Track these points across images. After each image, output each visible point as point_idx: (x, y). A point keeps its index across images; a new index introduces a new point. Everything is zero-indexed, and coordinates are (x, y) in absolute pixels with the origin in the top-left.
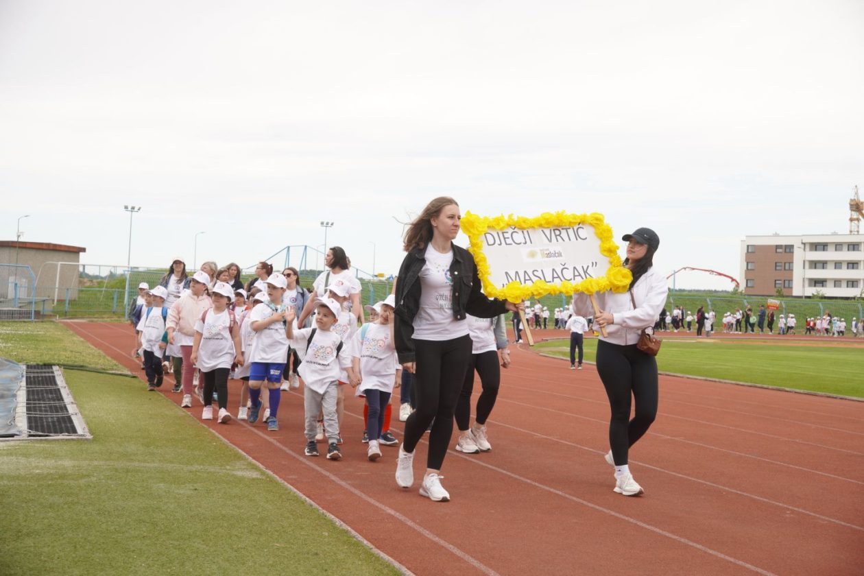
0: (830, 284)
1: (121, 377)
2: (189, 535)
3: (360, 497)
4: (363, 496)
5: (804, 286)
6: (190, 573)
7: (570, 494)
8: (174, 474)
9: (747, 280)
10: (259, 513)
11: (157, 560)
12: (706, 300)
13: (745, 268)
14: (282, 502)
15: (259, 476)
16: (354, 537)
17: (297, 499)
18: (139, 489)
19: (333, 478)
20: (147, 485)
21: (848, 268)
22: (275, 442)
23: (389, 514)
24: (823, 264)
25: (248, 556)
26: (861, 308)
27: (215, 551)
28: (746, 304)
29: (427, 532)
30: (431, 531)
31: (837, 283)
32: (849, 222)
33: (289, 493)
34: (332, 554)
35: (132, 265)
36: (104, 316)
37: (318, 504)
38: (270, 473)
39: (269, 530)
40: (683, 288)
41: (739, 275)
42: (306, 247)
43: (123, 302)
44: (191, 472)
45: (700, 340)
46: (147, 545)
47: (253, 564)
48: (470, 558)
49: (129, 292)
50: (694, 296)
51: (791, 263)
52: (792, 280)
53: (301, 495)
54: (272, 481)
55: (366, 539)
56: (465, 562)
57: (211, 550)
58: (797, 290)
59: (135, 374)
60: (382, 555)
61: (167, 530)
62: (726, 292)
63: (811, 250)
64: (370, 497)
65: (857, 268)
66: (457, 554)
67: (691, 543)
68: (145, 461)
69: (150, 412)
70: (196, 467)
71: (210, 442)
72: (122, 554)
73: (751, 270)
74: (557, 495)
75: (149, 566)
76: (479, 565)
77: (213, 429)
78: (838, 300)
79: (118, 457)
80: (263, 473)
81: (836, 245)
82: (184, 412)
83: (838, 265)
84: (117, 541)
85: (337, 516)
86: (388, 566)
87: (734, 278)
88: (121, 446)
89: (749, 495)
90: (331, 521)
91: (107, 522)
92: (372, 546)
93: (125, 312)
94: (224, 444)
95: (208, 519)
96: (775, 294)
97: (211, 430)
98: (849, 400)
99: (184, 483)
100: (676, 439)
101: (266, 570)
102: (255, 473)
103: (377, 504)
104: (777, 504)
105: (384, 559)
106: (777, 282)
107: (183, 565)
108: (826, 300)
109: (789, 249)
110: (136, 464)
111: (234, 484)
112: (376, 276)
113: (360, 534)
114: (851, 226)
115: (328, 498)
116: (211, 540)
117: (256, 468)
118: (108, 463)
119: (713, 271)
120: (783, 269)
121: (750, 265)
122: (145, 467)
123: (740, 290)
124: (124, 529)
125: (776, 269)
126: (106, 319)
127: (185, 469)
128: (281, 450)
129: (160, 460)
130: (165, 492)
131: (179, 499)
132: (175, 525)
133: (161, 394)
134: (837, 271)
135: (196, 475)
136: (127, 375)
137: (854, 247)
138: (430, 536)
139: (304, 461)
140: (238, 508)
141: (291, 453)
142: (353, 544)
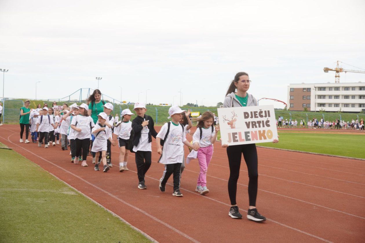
0: (327, 106)
1: (4, 149)
2: (45, 221)
3: (123, 203)
4: (124, 202)
5: (315, 106)
6: (47, 238)
7: (218, 200)
8: (35, 194)
9: (290, 104)
10: (77, 210)
11: (30, 233)
13: (290, 98)
14: (87, 205)
15: (75, 194)
16: (122, 221)
17: (94, 204)
18: (18, 201)
19: (110, 194)
20: (22, 199)
21: (335, 98)
22: (81, 178)
23: (137, 210)
24: (324, 97)
26: (340, 116)
27: (58, 228)
28: (290, 115)
29: (155, 218)
31: (330, 105)
32: (335, 77)
33: (90, 201)
34: (112, 228)
35: (5, 97)
37: (103, 206)
38: (80, 192)
39: (82, 218)
41: (287, 101)
42: (89, 89)
44: (42, 192)
46: (25, 226)
47: (76, 234)
48: (175, 229)
49: (4, 110)
51: (310, 96)
52: (310, 104)
53: (95, 202)
54: (81, 196)
55: (127, 221)
56: (173, 231)
57: (56, 228)
58: (313, 108)
59: (11, 148)
60: (135, 228)
61: (34, 219)
62: (281, 109)
63: (318, 90)
64: (127, 202)
65: (339, 98)
66: (169, 227)
67: (273, 221)
68: (20, 188)
69: (20, 166)
70: (44, 190)
71: (50, 179)
72: (13, 231)
73: (293, 99)
74: (213, 200)
75: (27, 236)
76: (179, 232)
77: (51, 172)
78: (331, 113)
79: (7, 186)
81: (329, 88)
82: (36, 165)
83: (330, 97)
84: (10, 225)
85: (113, 212)
86: (138, 233)
87: (285, 102)
88: (7, 181)
89: (297, 199)
90: (110, 213)
91: (4, 216)
92: (130, 225)
94: (57, 180)
95: (53, 214)
96: (303, 110)
98: (337, 157)
99: (40, 198)
100: (263, 175)
101: (82, 236)
102: (74, 193)
103: (131, 206)
104: (309, 203)
105: (136, 230)
106: (304, 105)
107: (43, 235)
108: (325, 113)
109: (309, 90)
110: (16, 189)
111: (63, 198)
112: (122, 102)
113: (124, 219)
114: (336, 79)
115: (108, 203)
116: (55, 223)
117: (73, 190)
118: (2, 189)
119: (275, 100)
120: (306, 98)
122: (20, 191)
123: (287, 108)
124: (13, 219)
125: (303, 99)
127: (40, 191)
128: (84, 182)
129: (27, 187)
130: (31, 202)
131: (38, 205)
132: (37, 217)
133: (24, 157)
134: (330, 99)
135: (45, 194)
136: (6, 149)
137: (337, 89)
138: (156, 220)
139: (96, 187)
140: (66, 208)
141: (89, 183)
142: (122, 224)
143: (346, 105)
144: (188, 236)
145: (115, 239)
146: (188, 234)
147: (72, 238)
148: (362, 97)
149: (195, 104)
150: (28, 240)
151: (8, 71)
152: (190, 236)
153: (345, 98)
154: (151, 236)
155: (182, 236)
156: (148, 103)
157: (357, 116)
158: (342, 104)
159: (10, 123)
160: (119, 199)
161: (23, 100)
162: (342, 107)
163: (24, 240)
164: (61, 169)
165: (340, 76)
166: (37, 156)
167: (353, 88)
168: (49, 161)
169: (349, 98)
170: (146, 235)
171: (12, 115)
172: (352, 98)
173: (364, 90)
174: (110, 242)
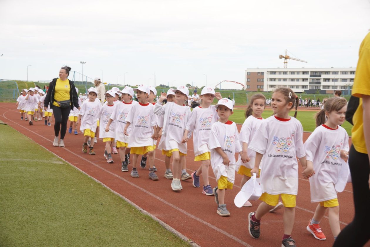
2: (37, 187)
3: (104, 171)
4: (106, 170)
5: (268, 88)
6: (39, 201)
8: (28, 163)
9: (247, 85)
10: (64, 177)
12: (232, 93)
13: (246, 81)
14: (73, 173)
15: (63, 163)
16: (103, 186)
17: (79, 172)
18: (13, 169)
19: (93, 163)
20: (16, 168)
21: (283, 81)
22: (68, 150)
23: (117, 177)
24: (274, 79)
28: (247, 94)
29: (132, 183)
30: (133, 183)
32: (284, 63)
33: (76, 170)
34: (95, 192)
37: (88, 174)
38: (67, 162)
39: (69, 184)
40: (223, 89)
42: (75, 72)
44: (34, 162)
46: (19, 191)
47: (64, 197)
48: (150, 193)
50: (228, 91)
51: (263, 79)
52: (263, 85)
53: (80, 170)
54: (68, 165)
55: (108, 186)
56: (147, 194)
57: (47, 192)
58: (266, 89)
59: (6, 123)
60: (115, 192)
62: (239, 90)
63: (270, 74)
65: (286, 81)
66: (144, 191)
68: (14, 158)
69: (14, 139)
70: (36, 160)
71: (41, 150)
72: (10, 195)
75: (21, 199)
77: (42, 145)
79: (3, 157)
81: (279, 72)
82: (28, 138)
83: (280, 80)
84: (7, 190)
86: (118, 196)
87: (243, 84)
88: (3, 152)
90: (94, 180)
91: (2, 182)
92: (111, 189)
94: (46, 151)
95: (44, 180)
96: (257, 91)
99: (32, 166)
101: (69, 199)
102: (61, 162)
103: (111, 173)
105: (116, 194)
106: (258, 86)
107: (35, 198)
109: (262, 74)
110: (11, 159)
111: (53, 166)
113: (105, 185)
114: (284, 65)
115: (92, 171)
116: (46, 188)
117: (61, 160)
119: (235, 82)
120: (260, 81)
121: (248, 80)
122: (15, 160)
123: (245, 89)
124: (9, 185)
125: (258, 81)
127: (32, 161)
128: (71, 153)
129: (21, 158)
130: (25, 170)
131: (31, 172)
132: (30, 183)
133: (18, 131)
134: (280, 82)
135: (37, 163)
136: (2, 124)
137: (285, 73)
139: (81, 157)
140: (56, 176)
141: (75, 154)
142: (103, 189)
143: (292, 86)
144: (160, 199)
145: (98, 202)
146: (160, 197)
147: (60, 201)
148: (305, 80)
149: (167, 85)
150: (22, 203)
151: (2, 55)
152: (162, 198)
153: (291, 81)
155: (155, 198)
158: (289, 85)
159: (5, 102)
160: (101, 168)
161: (16, 81)
163: (19, 203)
165: (288, 62)
166: (29, 130)
167: (298, 73)
168: (40, 135)
169: (294, 81)
170: (124, 198)
171: (7, 94)
172: (297, 81)
173: (306, 74)
174: (93, 204)
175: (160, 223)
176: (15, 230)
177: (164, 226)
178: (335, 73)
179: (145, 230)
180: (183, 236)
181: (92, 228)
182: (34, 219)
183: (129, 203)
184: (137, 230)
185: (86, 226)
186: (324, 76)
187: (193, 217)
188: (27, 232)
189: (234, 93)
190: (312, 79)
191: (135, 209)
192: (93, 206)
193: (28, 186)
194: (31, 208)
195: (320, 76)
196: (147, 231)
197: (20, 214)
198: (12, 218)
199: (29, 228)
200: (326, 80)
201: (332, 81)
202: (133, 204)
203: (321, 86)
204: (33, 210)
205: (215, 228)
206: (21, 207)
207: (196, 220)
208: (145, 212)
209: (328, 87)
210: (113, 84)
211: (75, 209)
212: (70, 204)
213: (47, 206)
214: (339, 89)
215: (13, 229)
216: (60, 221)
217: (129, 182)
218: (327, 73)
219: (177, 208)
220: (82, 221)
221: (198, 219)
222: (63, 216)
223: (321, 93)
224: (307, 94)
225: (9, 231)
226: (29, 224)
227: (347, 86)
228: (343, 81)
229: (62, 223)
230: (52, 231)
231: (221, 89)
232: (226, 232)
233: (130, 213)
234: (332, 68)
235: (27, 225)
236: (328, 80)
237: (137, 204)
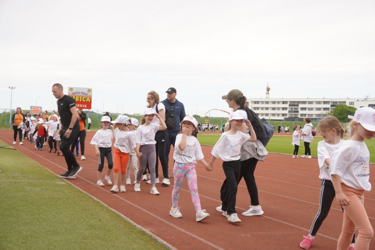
0: (260, 115)
1: (10, 149)
2: (41, 204)
6: (42, 217)
8: (33, 183)
10: (66, 196)
11: (29, 214)
12: (220, 121)
14: (74, 192)
15: (65, 184)
16: (102, 204)
17: (80, 191)
18: (20, 189)
20: (23, 188)
21: (266, 110)
24: (258, 109)
25: (63, 211)
30: (129, 201)
31: (262, 114)
32: (266, 94)
33: (77, 189)
34: (94, 210)
35: (12, 109)
36: (2, 128)
37: (88, 193)
38: (69, 182)
39: (71, 202)
40: (212, 117)
43: (9, 122)
44: (39, 183)
45: (218, 134)
46: (25, 208)
47: (65, 214)
50: (216, 119)
54: (70, 185)
55: (106, 204)
56: (142, 211)
57: (50, 209)
59: (15, 148)
60: (112, 209)
63: (254, 104)
64: (106, 190)
65: (268, 110)
66: (139, 208)
68: (22, 179)
69: (22, 162)
70: (41, 181)
71: (46, 172)
72: (16, 212)
75: (26, 216)
76: (147, 211)
79: (12, 178)
80: (67, 183)
81: (262, 102)
82: (35, 162)
83: (262, 109)
84: (13, 207)
85: (95, 197)
86: (114, 213)
88: (12, 174)
90: (93, 198)
91: (9, 201)
93: (10, 126)
94: (51, 173)
95: (47, 199)
97: (46, 168)
99: (37, 187)
101: (70, 216)
105: (113, 211)
107: (39, 215)
110: (19, 180)
111: (56, 187)
114: (266, 96)
116: (49, 206)
117: (64, 181)
118: (8, 180)
119: (223, 111)
122: (22, 181)
124: (16, 203)
126: (2, 129)
127: (37, 182)
129: (27, 179)
130: (30, 190)
131: (36, 192)
132: (35, 201)
133: (26, 155)
134: (262, 111)
135: (41, 184)
136: (12, 149)
137: (267, 103)
138: (129, 202)
139: (82, 178)
140: (58, 195)
142: (101, 206)
143: (274, 115)
145: (96, 218)
146: (153, 213)
147: (62, 217)
148: (284, 109)
150: (27, 219)
151: (15, 88)
152: (155, 214)
153: (273, 110)
154: (125, 215)
155: (149, 214)
156: (125, 113)
157: (281, 122)
158: (271, 114)
162: (271, 116)
163: (24, 219)
164: (55, 165)
167: (279, 102)
169: (275, 110)
170: (120, 214)
172: (278, 110)
173: (286, 104)
174: (92, 220)
175: (152, 236)
176: (19, 243)
177: (156, 239)
178: (310, 103)
179: (139, 242)
180: (173, 247)
181: (90, 242)
182: (37, 234)
183: (124, 219)
184: (131, 243)
185: (84, 240)
186: (301, 106)
187: (183, 230)
188: (30, 245)
189: (222, 121)
190: (291, 108)
191: (130, 224)
192: (91, 222)
193: (33, 204)
194: (35, 224)
195: (298, 106)
196: (141, 244)
197: (24, 230)
198: (17, 233)
199: (32, 242)
200: (303, 109)
201: (309, 110)
202: (128, 219)
203: (299, 114)
204: (37, 225)
205: (202, 240)
206: (25, 223)
207: (185, 233)
208: (139, 226)
209: (305, 115)
210: (113, 113)
211: (75, 224)
212: (71, 220)
213: (50, 222)
214: (314, 117)
215: (18, 243)
216: (60, 236)
217: (125, 200)
218: (304, 102)
219: (169, 223)
220: (81, 235)
221: (187, 233)
222: (64, 231)
223: (299, 121)
224: (286, 122)
225: (14, 245)
226: (32, 239)
227: (320, 115)
228: (318, 110)
229: (63, 237)
230: (53, 244)
231: (211, 117)
232: (213, 243)
233: (126, 228)
234: (308, 98)
235: (30, 239)
236: (304, 109)
237: (132, 220)
